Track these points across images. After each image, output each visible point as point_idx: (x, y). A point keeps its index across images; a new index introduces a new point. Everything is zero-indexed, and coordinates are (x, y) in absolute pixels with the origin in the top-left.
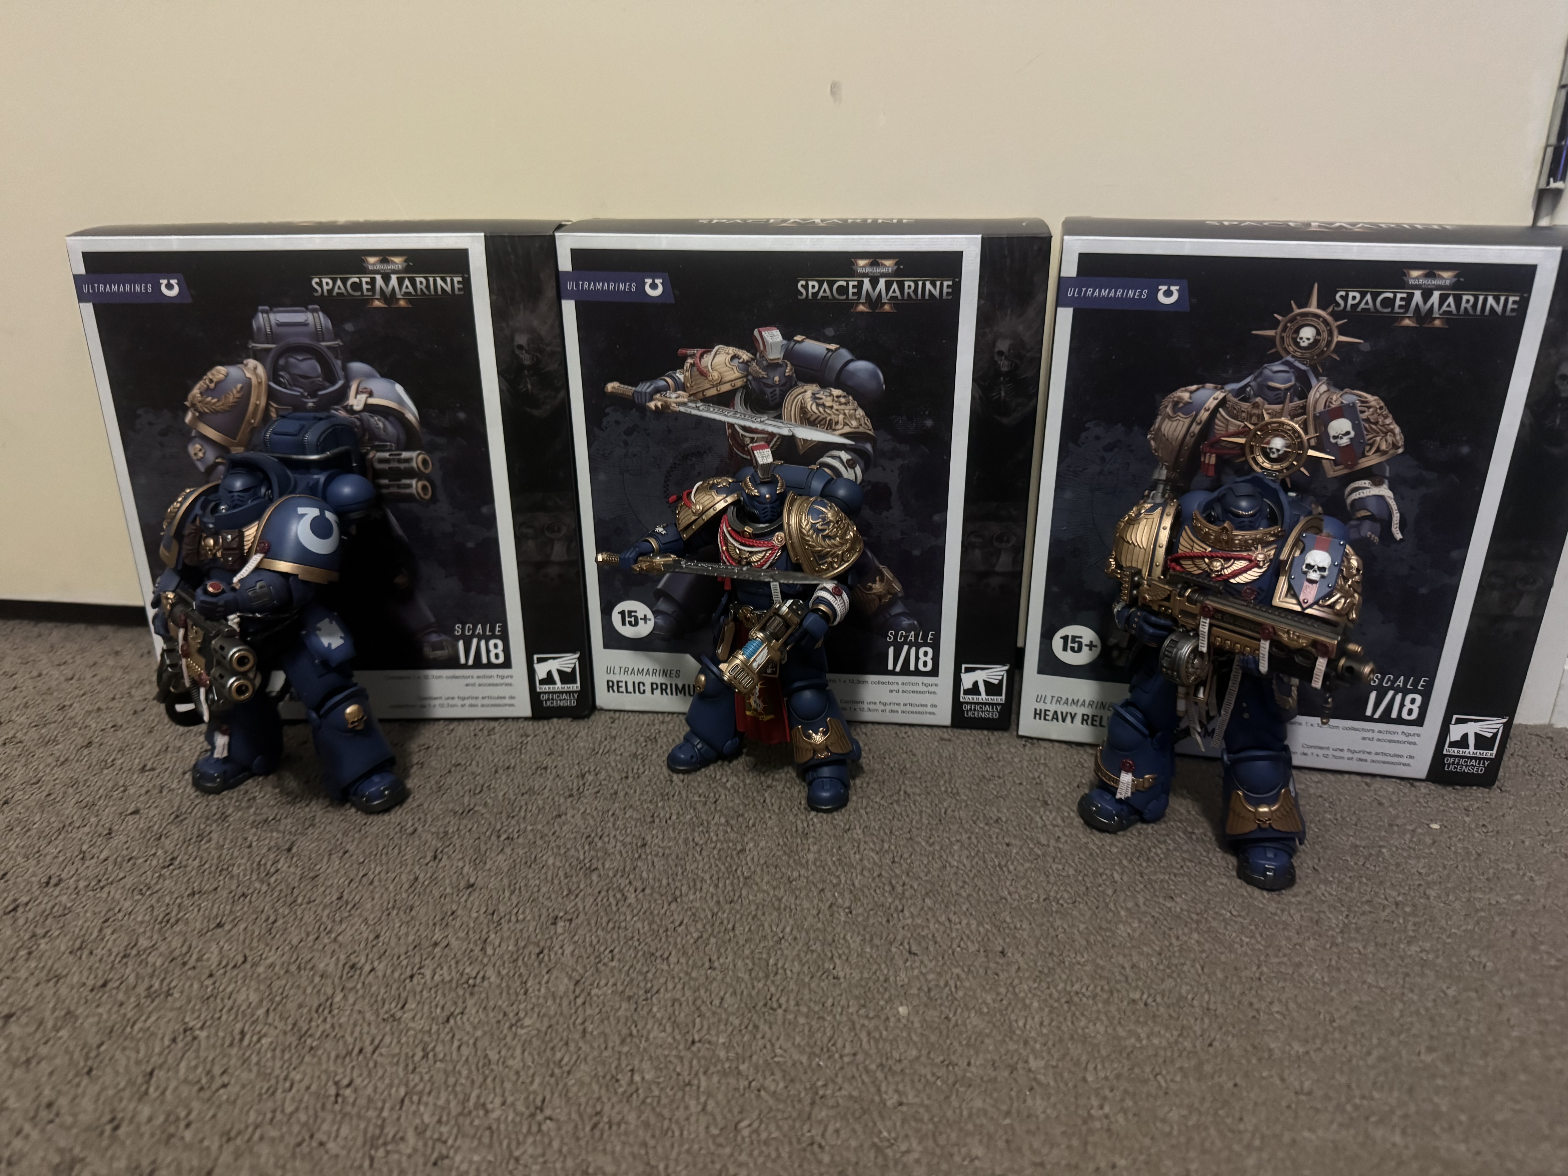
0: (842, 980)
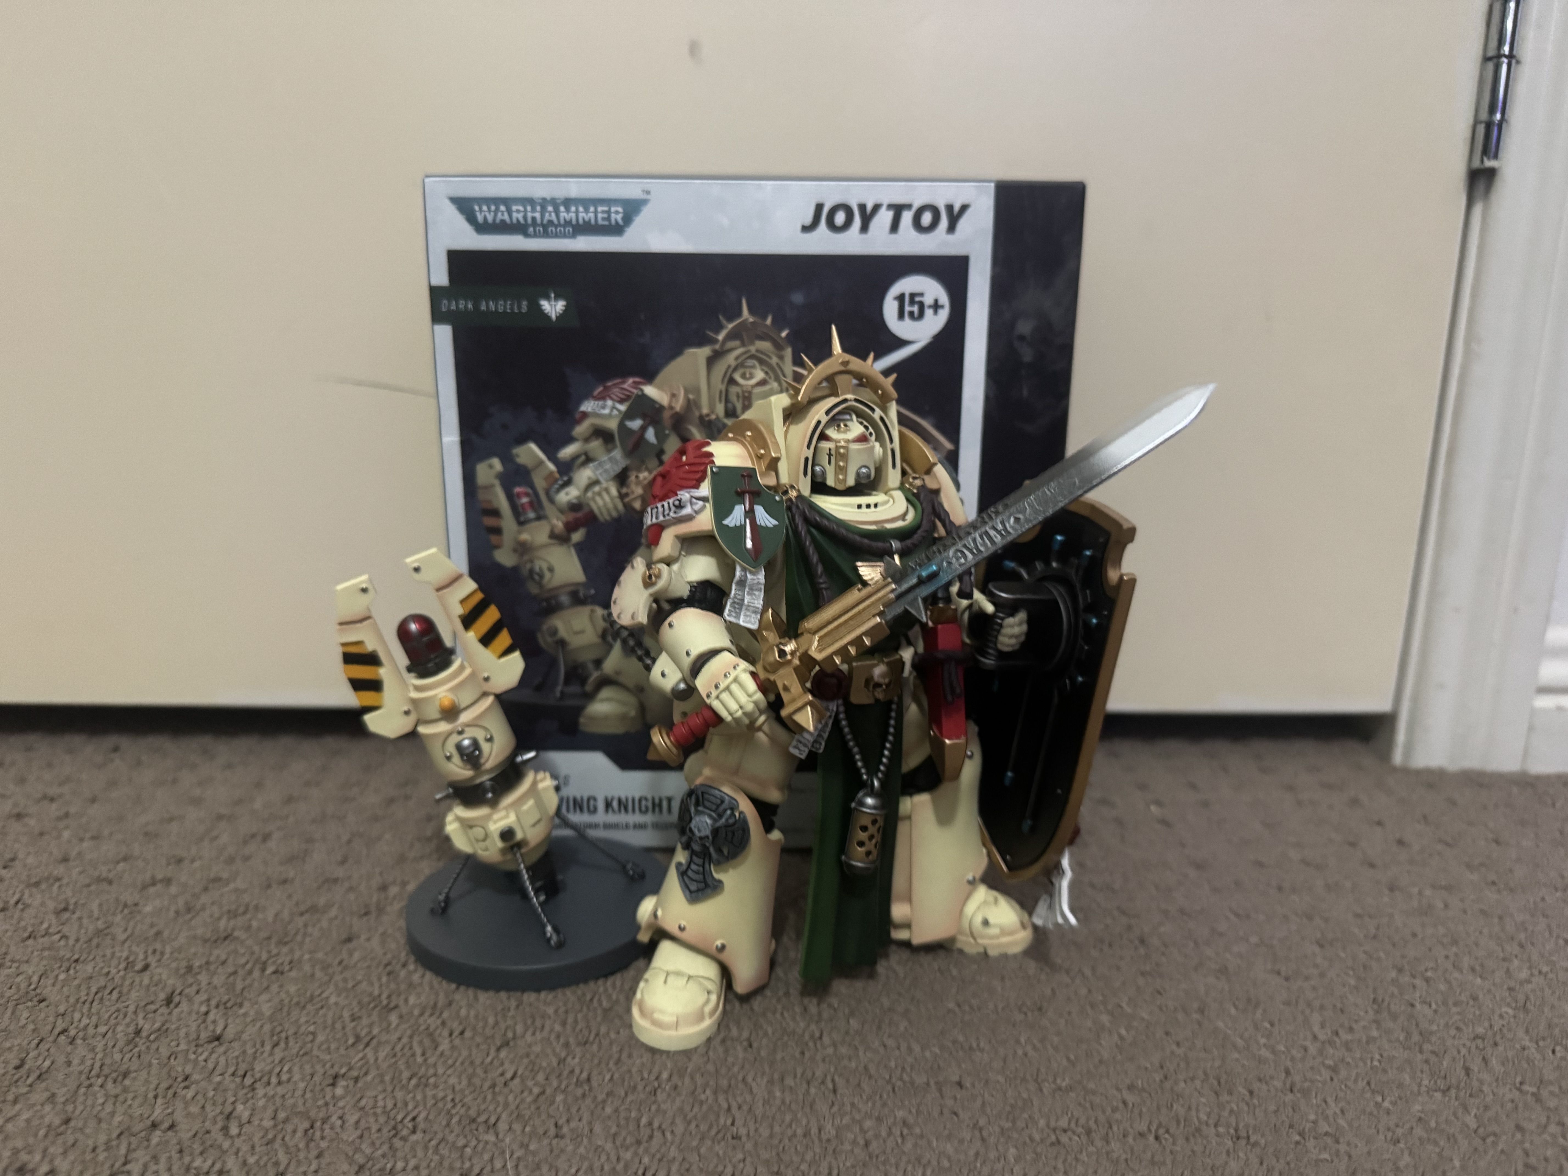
0: (744, 1139)
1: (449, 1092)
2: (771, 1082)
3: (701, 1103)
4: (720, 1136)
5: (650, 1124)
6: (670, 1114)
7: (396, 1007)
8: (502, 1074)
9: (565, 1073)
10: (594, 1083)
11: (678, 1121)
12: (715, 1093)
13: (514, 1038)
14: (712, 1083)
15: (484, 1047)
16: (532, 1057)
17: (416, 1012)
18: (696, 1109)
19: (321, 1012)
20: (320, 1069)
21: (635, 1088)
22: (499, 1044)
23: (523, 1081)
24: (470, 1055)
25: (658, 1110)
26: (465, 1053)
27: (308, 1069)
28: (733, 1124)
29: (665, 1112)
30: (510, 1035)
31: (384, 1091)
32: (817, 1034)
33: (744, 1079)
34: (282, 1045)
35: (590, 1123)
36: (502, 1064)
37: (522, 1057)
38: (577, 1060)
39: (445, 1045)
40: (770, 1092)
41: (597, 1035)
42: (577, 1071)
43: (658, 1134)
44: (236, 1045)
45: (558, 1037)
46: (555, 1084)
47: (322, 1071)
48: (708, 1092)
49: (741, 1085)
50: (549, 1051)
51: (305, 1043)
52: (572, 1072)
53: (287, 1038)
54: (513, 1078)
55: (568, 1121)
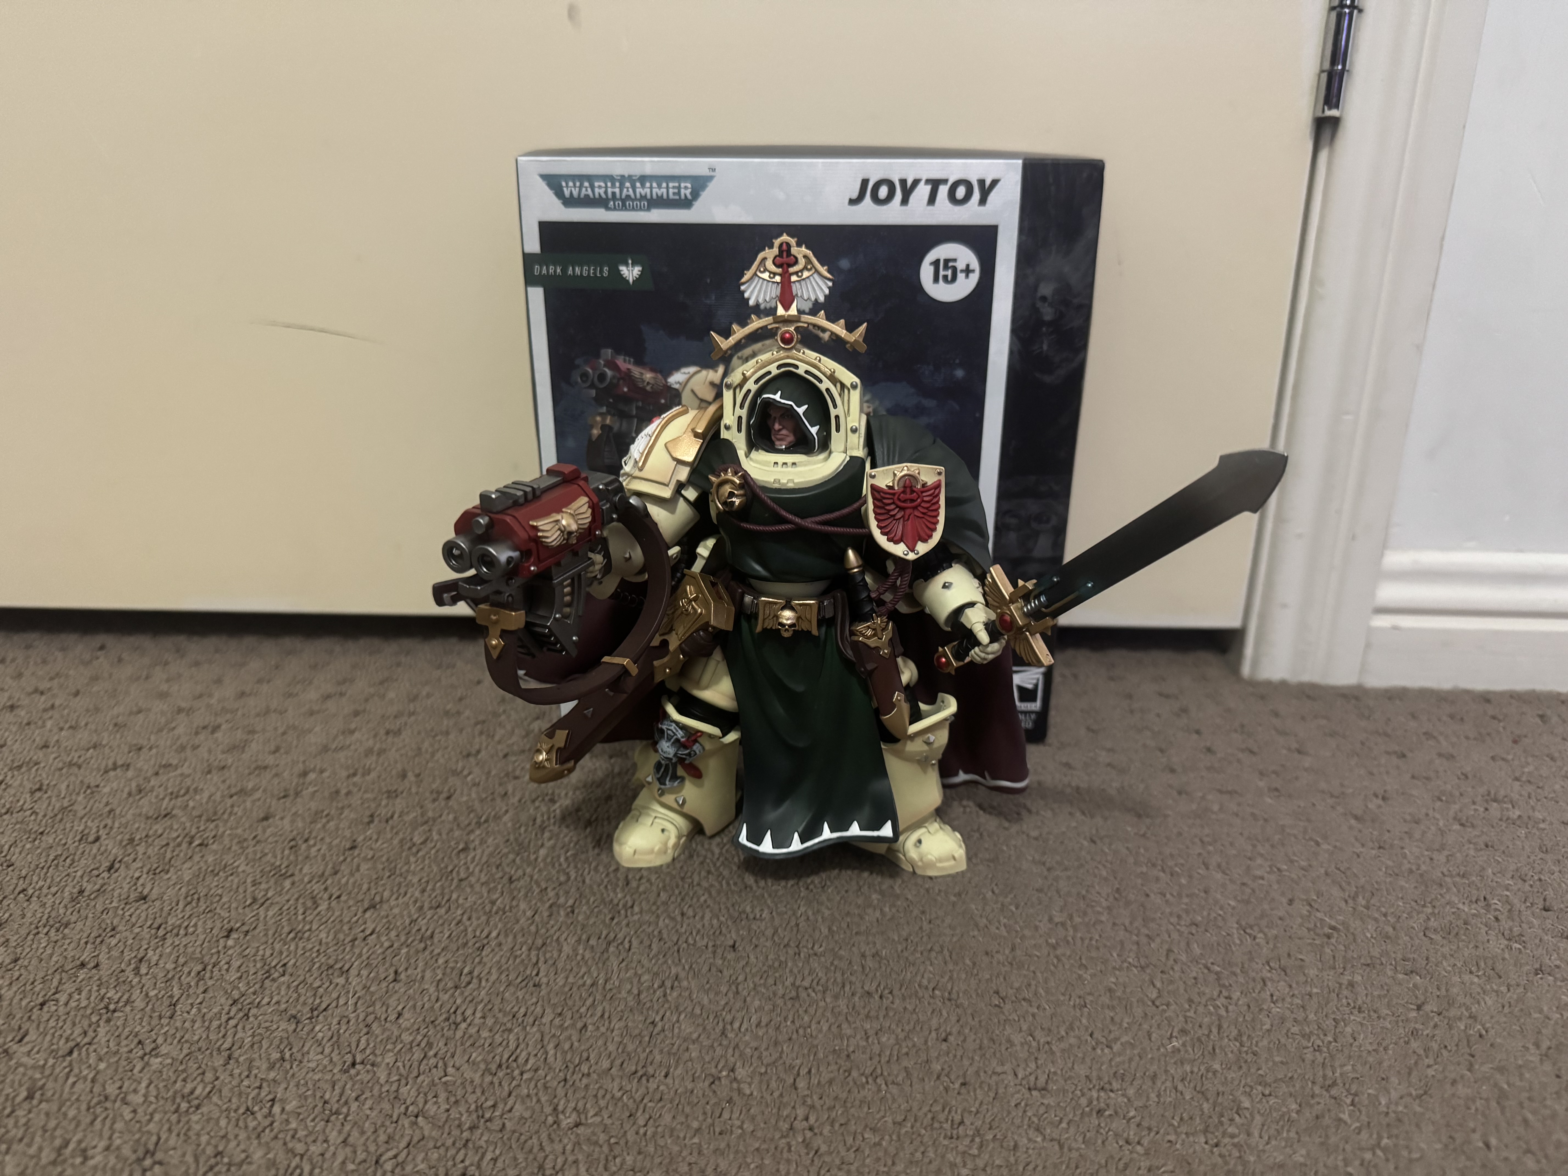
1: (317, 944)
2: (579, 941)
3: (516, 957)
4: (524, 983)
5: (471, 973)
6: (489, 965)
7: (292, 875)
8: (363, 931)
9: (414, 931)
10: (436, 940)
11: (494, 971)
12: (530, 950)
13: (381, 902)
14: (530, 941)
15: (353, 908)
16: (390, 918)
17: (306, 879)
18: (510, 962)
19: (230, 878)
20: (218, 925)
21: (466, 944)
22: (366, 906)
23: (378, 937)
24: (341, 915)
25: (480, 963)
26: (337, 913)
27: (209, 924)
28: (537, 975)
29: (485, 964)
30: (377, 899)
31: (266, 943)
32: (630, 904)
33: (558, 939)
34: (194, 904)
35: (424, 971)
36: (365, 923)
37: (382, 918)
38: (425, 921)
39: (323, 906)
40: (575, 950)
41: (448, 900)
42: (423, 930)
43: (475, 981)
44: (157, 903)
45: (416, 902)
46: (403, 938)
47: (220, 926)
48: (524, 948)
49: (554, 944)
50: (405, 913)
51: (212, 903)
52: (419, 930)
53: (199, 899)
54: (371, 934)
55: (406, 969)
